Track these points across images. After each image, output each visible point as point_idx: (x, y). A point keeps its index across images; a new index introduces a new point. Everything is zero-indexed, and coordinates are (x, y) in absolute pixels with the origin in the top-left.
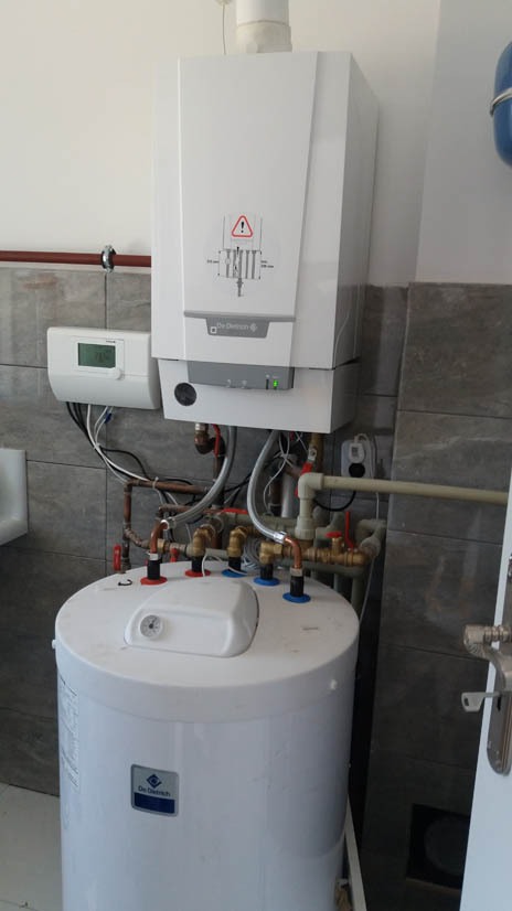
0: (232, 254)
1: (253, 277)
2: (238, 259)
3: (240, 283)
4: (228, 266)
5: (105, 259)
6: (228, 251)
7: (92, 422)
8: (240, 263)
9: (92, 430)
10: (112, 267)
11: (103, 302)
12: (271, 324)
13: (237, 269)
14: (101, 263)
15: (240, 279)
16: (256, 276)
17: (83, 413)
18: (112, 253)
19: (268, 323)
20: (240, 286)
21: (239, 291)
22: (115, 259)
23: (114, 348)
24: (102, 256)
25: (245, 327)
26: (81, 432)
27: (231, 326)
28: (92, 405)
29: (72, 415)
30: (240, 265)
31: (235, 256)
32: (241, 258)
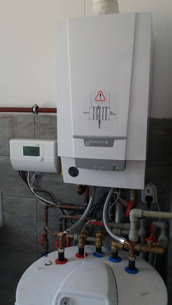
0: (95, 109)
1: (106, 119)
2: (98, 111)
3: (100, 122)
4: (94, 115)
5: (34, 110)
6: (94, 108)
7: (30, 178)
8: (100, 113)
9: (30, 182)
10: (37, 113)
11: (33, 127)
12: (115, 141)
13: (98, 116)
14: (32, 111)
15: (100, 120)
16: (108, 119)
17: (26, 174)
18: (37, 107)
19: (114, 140)
20: (100, 124)
21: (99, 126)
22: (38, 110)
23: (39, 148)
24: (33, 108)
25: (103, 142)
26: (25, 183)
27: (96, 142)
28: (30, 172)
29: (21, 176)
30: (100, 114)
31: (97, 110)
32: (100, 111)
